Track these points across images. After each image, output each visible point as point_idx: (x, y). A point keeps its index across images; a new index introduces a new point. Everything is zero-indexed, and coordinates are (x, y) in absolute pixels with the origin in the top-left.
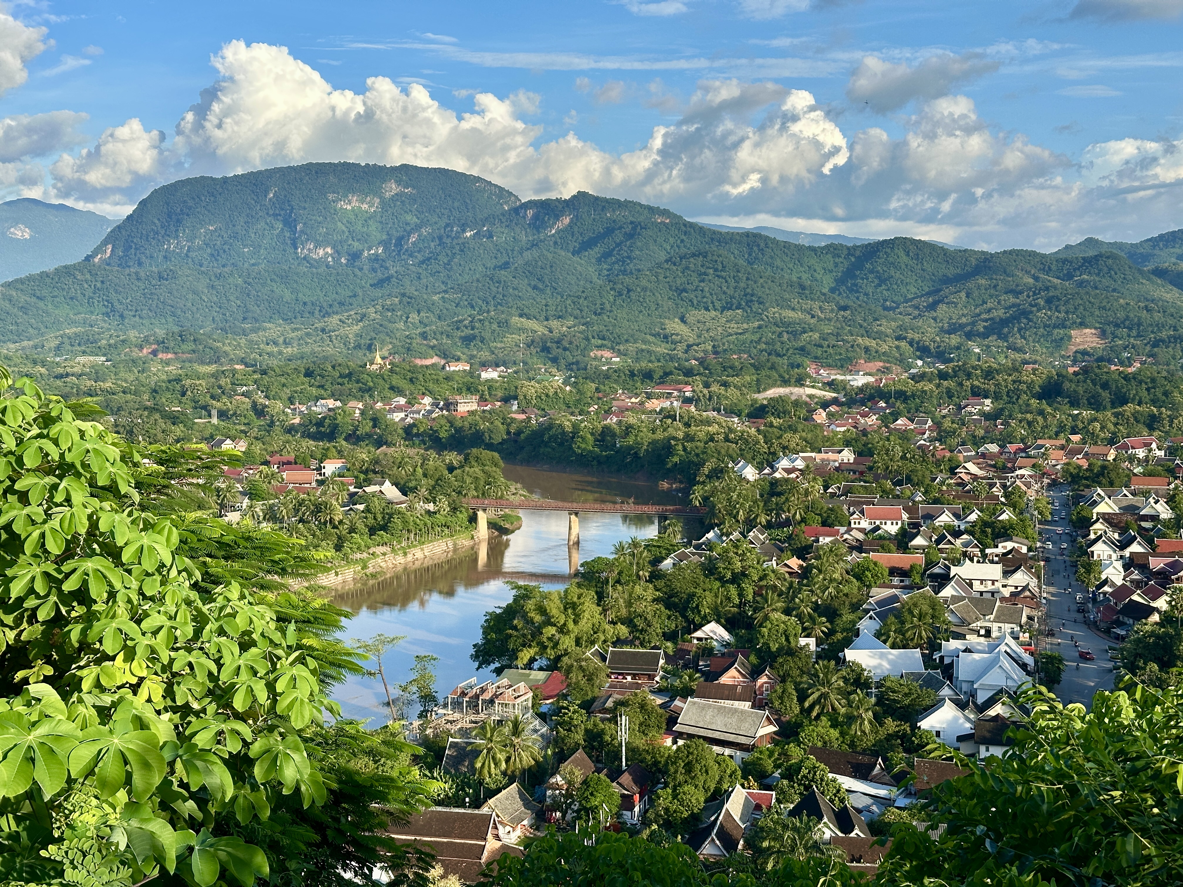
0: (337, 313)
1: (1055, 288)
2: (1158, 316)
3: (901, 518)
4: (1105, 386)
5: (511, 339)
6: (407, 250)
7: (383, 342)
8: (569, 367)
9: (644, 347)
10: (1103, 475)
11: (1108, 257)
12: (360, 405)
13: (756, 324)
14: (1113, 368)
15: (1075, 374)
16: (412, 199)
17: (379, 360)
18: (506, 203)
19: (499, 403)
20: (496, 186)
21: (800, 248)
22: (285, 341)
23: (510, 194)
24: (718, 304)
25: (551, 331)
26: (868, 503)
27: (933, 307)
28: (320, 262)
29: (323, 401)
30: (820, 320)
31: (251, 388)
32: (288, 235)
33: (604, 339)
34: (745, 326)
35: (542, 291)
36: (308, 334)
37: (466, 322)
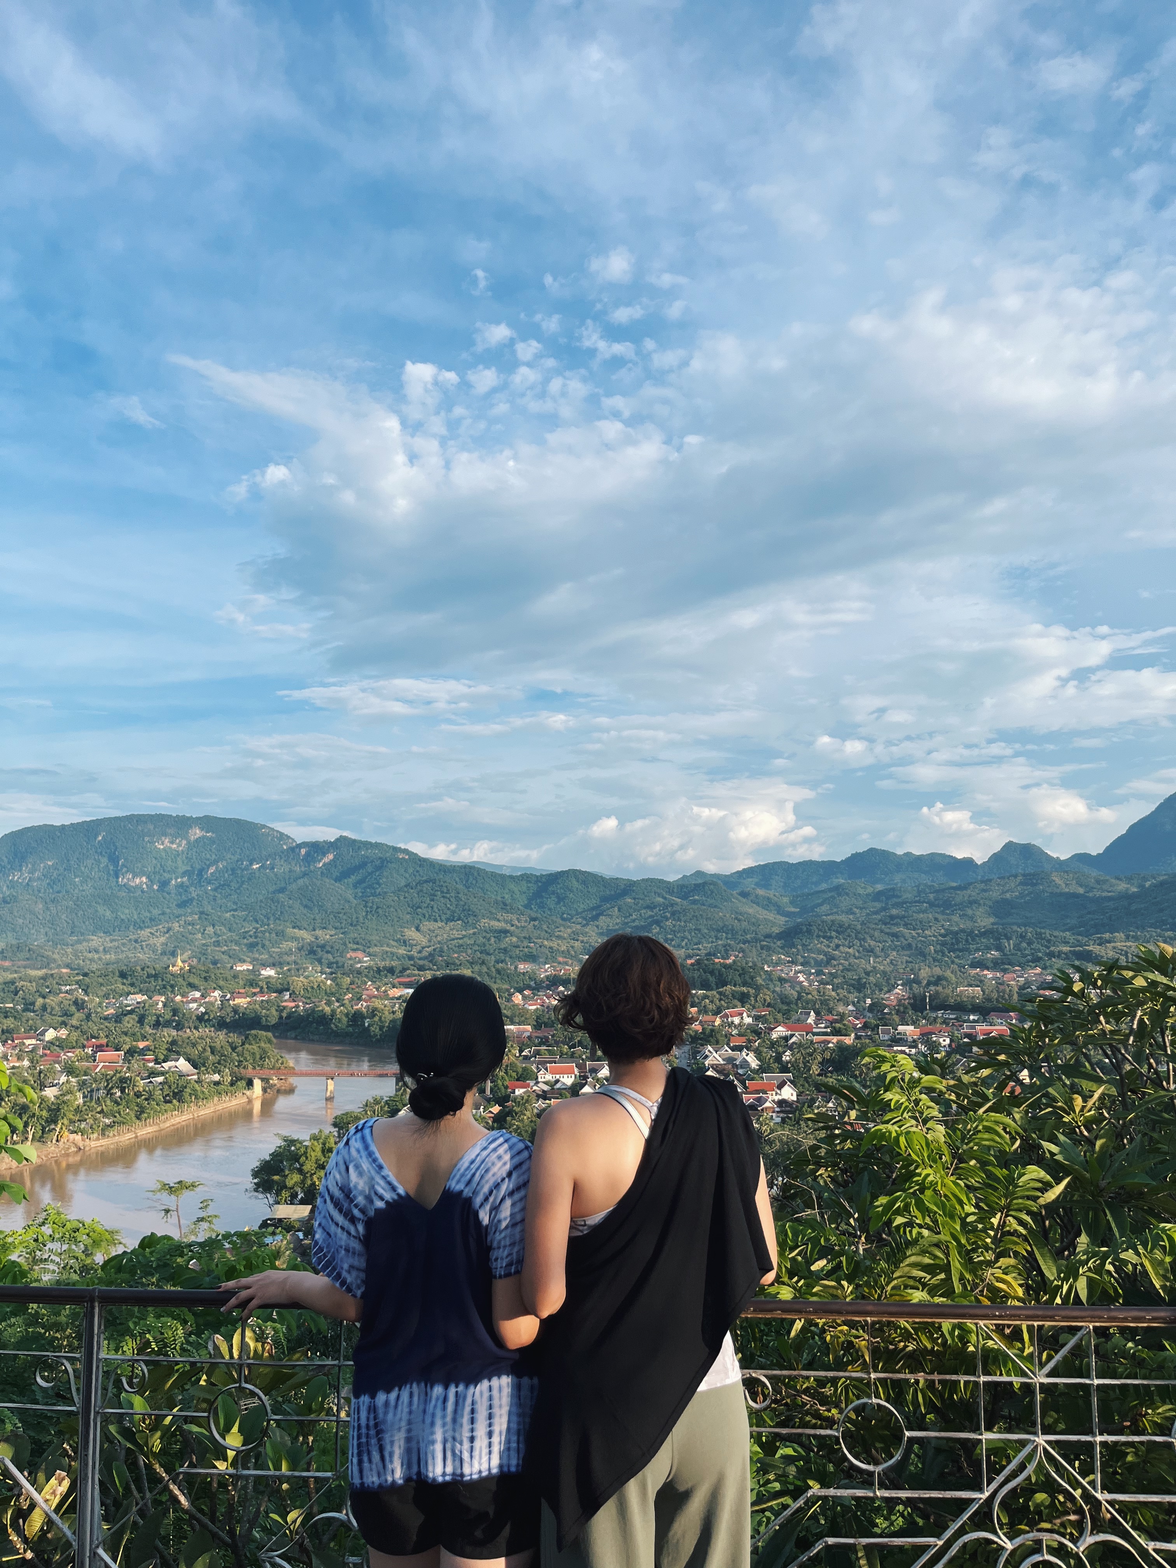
0: (148, 927)
1: (677, 904)
2: (745, 924)
3: (573, 1073)
4: (712, 973)
5: (286, 945)
6: (206, 879)
7: (184, 950)
8: (330, 965)
9: (388, 949)
10: (712, 1036)
11: (710, 884)
12: (163, 999)
13: (471, 932)
14: (717, 960)
15: (692, 965)
16: (212, 841)
17: (180, 963)
18: (285, 844)
19: (275, 995)
20: (278, 831)
21: (503, 877)
22: (104, 949)
23: (288, 837)
24: (443, 918)
25: (317, 939)
26: (551, 1062)
27: (595, 918)
28: (139, 887)
29: (132, 996)
30: (517, 927)
31: (73, 987)
32: (111, 868)
33: (358, 943)
34: (464, 933)
35: (310, 909)
36: (124, 944)
37: (251, 933)
